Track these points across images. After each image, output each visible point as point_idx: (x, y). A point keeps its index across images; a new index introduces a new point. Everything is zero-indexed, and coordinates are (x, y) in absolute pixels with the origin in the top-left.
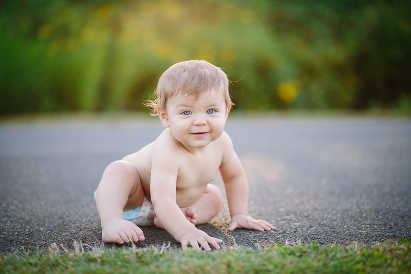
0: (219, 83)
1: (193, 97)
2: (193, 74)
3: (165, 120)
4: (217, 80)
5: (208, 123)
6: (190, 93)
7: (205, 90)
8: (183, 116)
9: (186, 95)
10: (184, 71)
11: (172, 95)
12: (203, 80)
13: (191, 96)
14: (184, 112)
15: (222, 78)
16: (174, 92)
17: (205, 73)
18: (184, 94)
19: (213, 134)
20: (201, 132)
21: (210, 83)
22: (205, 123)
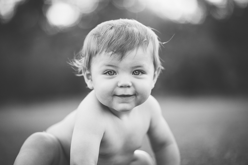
0: (147, 42)
1: (117, 56)
2: (120, 31)
3: (90, 81)
4: (146, 39)
5: (133, 85)
6: (115, 51)
7: (131, 48)
8: (107, 76)
9: (111, 53)
10: (111, 28)
11: (96, 53)
12: (130, 38)
13: (115, 54)
14: (108, 72)
15: (152, 38)
16: (99, 50)
17: (133, 31)
18: (109, 52)
19: (139, 97)
20: (126, 94)
21: (137, 42)
22: (130, 84)
